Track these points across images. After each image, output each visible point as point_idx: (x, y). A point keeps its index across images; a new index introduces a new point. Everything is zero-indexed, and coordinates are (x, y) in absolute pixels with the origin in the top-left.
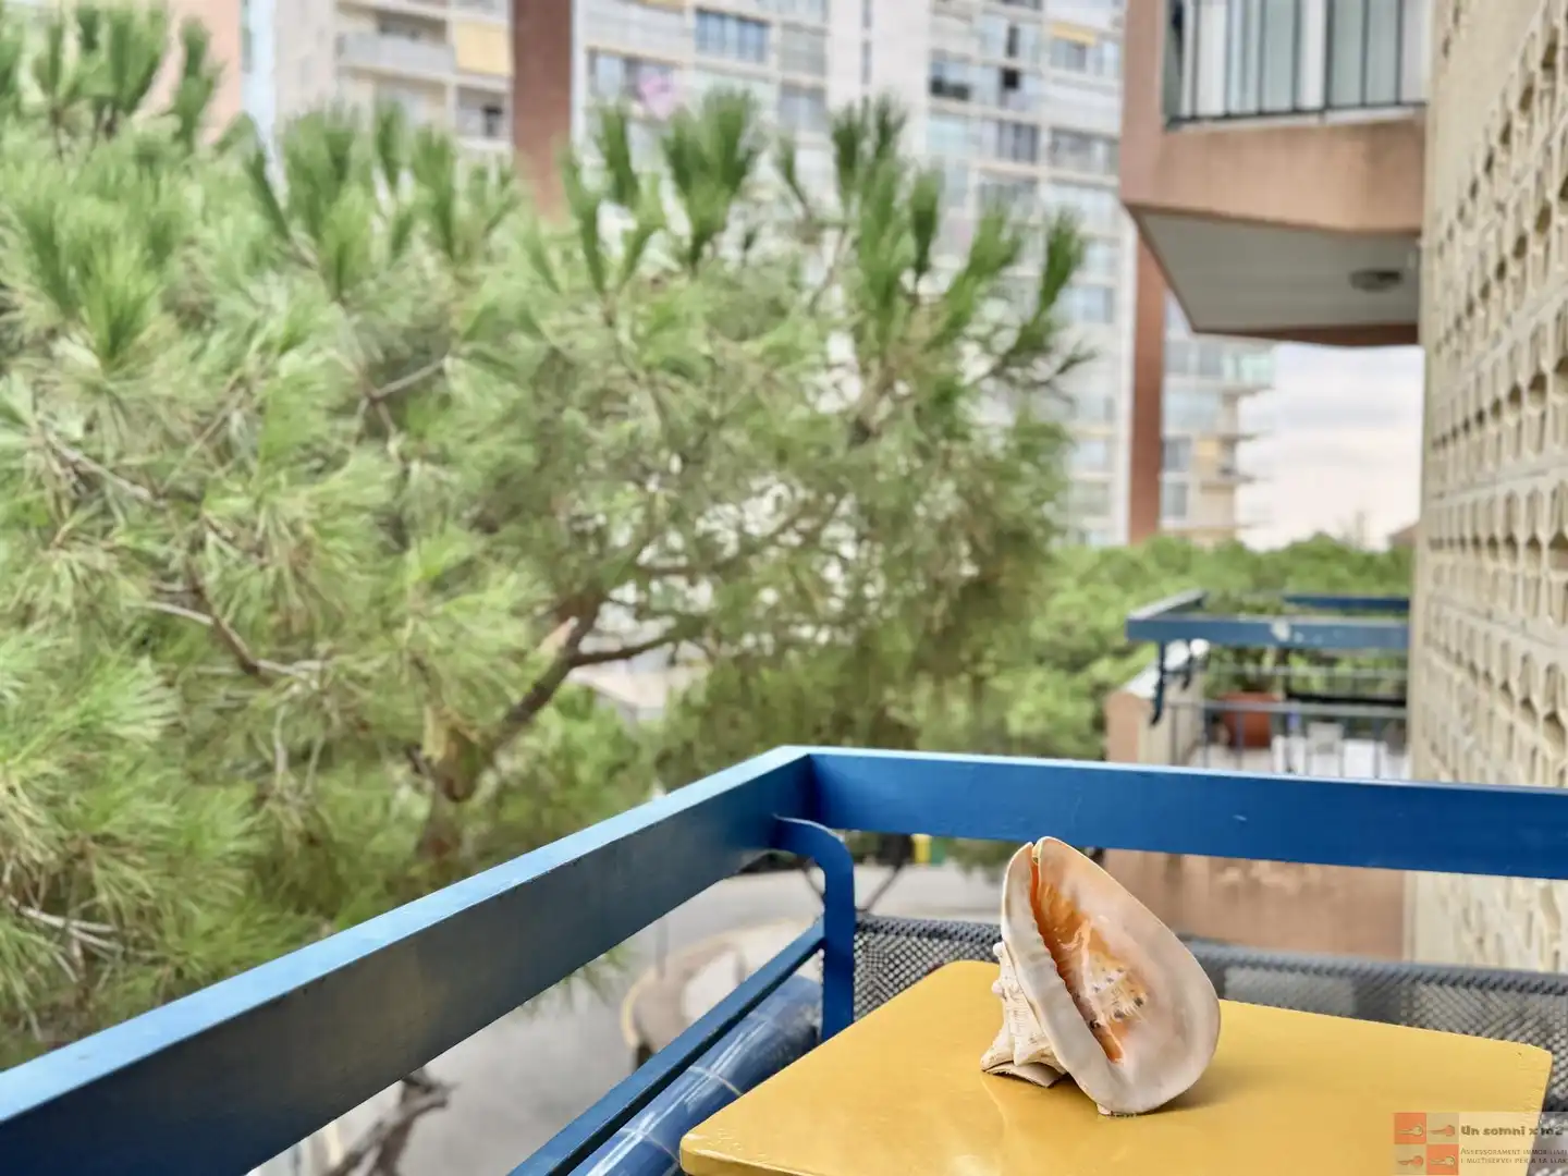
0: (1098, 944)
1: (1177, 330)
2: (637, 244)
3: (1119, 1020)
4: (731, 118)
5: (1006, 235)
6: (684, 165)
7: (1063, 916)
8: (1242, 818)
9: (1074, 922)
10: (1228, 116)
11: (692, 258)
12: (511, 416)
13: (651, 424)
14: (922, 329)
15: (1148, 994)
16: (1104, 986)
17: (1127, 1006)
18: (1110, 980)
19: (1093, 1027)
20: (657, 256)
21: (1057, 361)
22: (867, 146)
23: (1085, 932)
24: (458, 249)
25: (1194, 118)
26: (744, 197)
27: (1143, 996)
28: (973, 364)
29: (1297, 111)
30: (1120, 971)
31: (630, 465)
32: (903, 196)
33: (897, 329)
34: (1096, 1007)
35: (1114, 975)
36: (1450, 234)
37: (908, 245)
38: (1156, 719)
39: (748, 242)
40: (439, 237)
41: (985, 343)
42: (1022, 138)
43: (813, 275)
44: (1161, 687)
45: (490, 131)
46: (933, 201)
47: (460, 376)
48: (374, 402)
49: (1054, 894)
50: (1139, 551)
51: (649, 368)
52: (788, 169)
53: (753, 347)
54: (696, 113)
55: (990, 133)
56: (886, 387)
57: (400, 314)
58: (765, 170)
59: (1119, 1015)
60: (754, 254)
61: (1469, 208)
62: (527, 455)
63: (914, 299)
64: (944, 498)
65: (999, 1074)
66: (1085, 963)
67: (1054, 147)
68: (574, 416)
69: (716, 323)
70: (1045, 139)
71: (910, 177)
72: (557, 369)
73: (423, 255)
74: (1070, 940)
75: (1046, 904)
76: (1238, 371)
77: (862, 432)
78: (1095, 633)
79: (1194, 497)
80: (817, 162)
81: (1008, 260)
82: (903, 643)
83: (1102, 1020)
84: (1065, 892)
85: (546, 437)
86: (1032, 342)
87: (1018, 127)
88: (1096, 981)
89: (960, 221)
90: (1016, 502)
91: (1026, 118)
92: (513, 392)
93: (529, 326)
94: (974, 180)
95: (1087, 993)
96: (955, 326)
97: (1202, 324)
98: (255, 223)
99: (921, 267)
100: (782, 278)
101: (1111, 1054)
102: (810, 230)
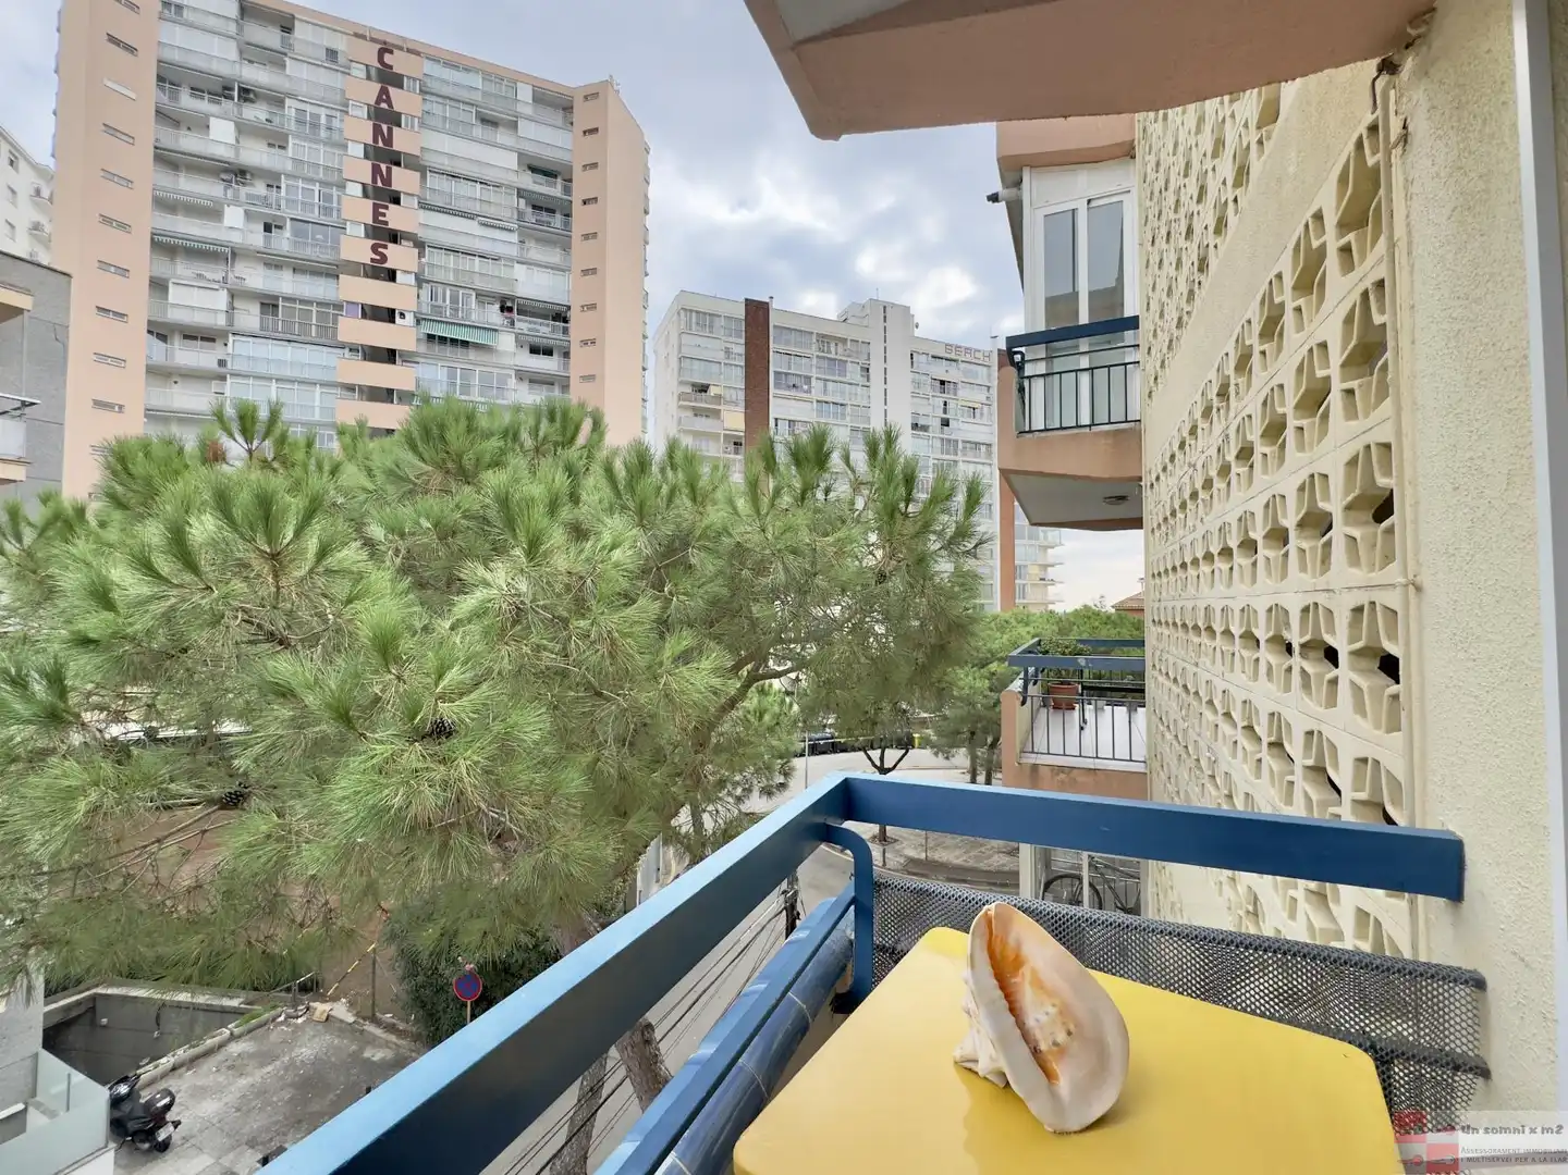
0: (1038, 984)
1: (1021, 520)
2: (777, 492)
3: (1055, 1048)
4: (820, 439)
5: (948, 484)
6: (798, 457)
7: (1011, 956)
8: (1106, 829)
9: (1018, 962)
10: (1046, 430)
11: (802, 498)
12: (721, 572)
13: (782, 577)
14: (910, 528)
15: (1076, 1026)
16: (1044, 1018)
17: (1061, 1037)
18: (1047, 1014)
19: (1035, 1052)
20: (786, 500)
21: (974, 542)
22: (882, 447)
23: (1026, 971)
24: (699, 499)
25: (1030, 432)
26: (825, 471)
27: (1072, 1028)
28: (934, 544)
29: (1078, 426)
30: (1054, 1005)
31: (775, 593)
32: (898, 470)
33: (898, 526)
34: (1038, 1034)
35: (1052, 1010)
36: (1158, 478)
37: (902, 490)
38: (1023, 703)
39: (827, 491)
40: (692, 496)
41: (940, 534)
42: (950, 445)
43: (860, 504)
44: (1025, 687)
45: (736, 453)
46: (913, 472)
47: (695, 557)
48: (659, 569)
49: (1004, 943)
50: (1007, 615)
51: (779, 551)
52: (846, 459)
53: (830, 539)
54: (805, 438)
55: (938, 444)
56: (892, 556)
57: (667, 530)
58: (836, 459)
59: (1055, 1044)
60: (832, 495)
61: (1169, 467)
62: (725, 591)
63: (906, 515)
64: (921, 603)
65: (966, 1068)
66: (1028, 996)
67: (964, 448)
68: (745, 573)
69: (812, 529)
70: (960, 445)
71: (902, 460)
72: (740, 551)
73: (684, 501)
74: (1015, 976)
75: (998, 950)
76: (1046, 538)
77: (882, 577)
78: (990, 651)
79: (1028, 589)
80: (859, 457)
81: (949, 497)
82: (904, 672)
83: (1043, 1047)
84: (1011, 941)
85: (734, 583)
86: (963, 532)
87: (949, 441)
88: (1039, 1014)
89: (926, 477)
90: (957, 610)
91: (953, 437)
92: (721, 563)
93: (726, 531)
94: (931, 462)
95: (1030, 1022)
96: (926, 528)
97: (1034, 522)
98: (607, 492)
99: (908, 500)
100: (846, 507)
101: (1049, 1074)
102: (857, 485)
